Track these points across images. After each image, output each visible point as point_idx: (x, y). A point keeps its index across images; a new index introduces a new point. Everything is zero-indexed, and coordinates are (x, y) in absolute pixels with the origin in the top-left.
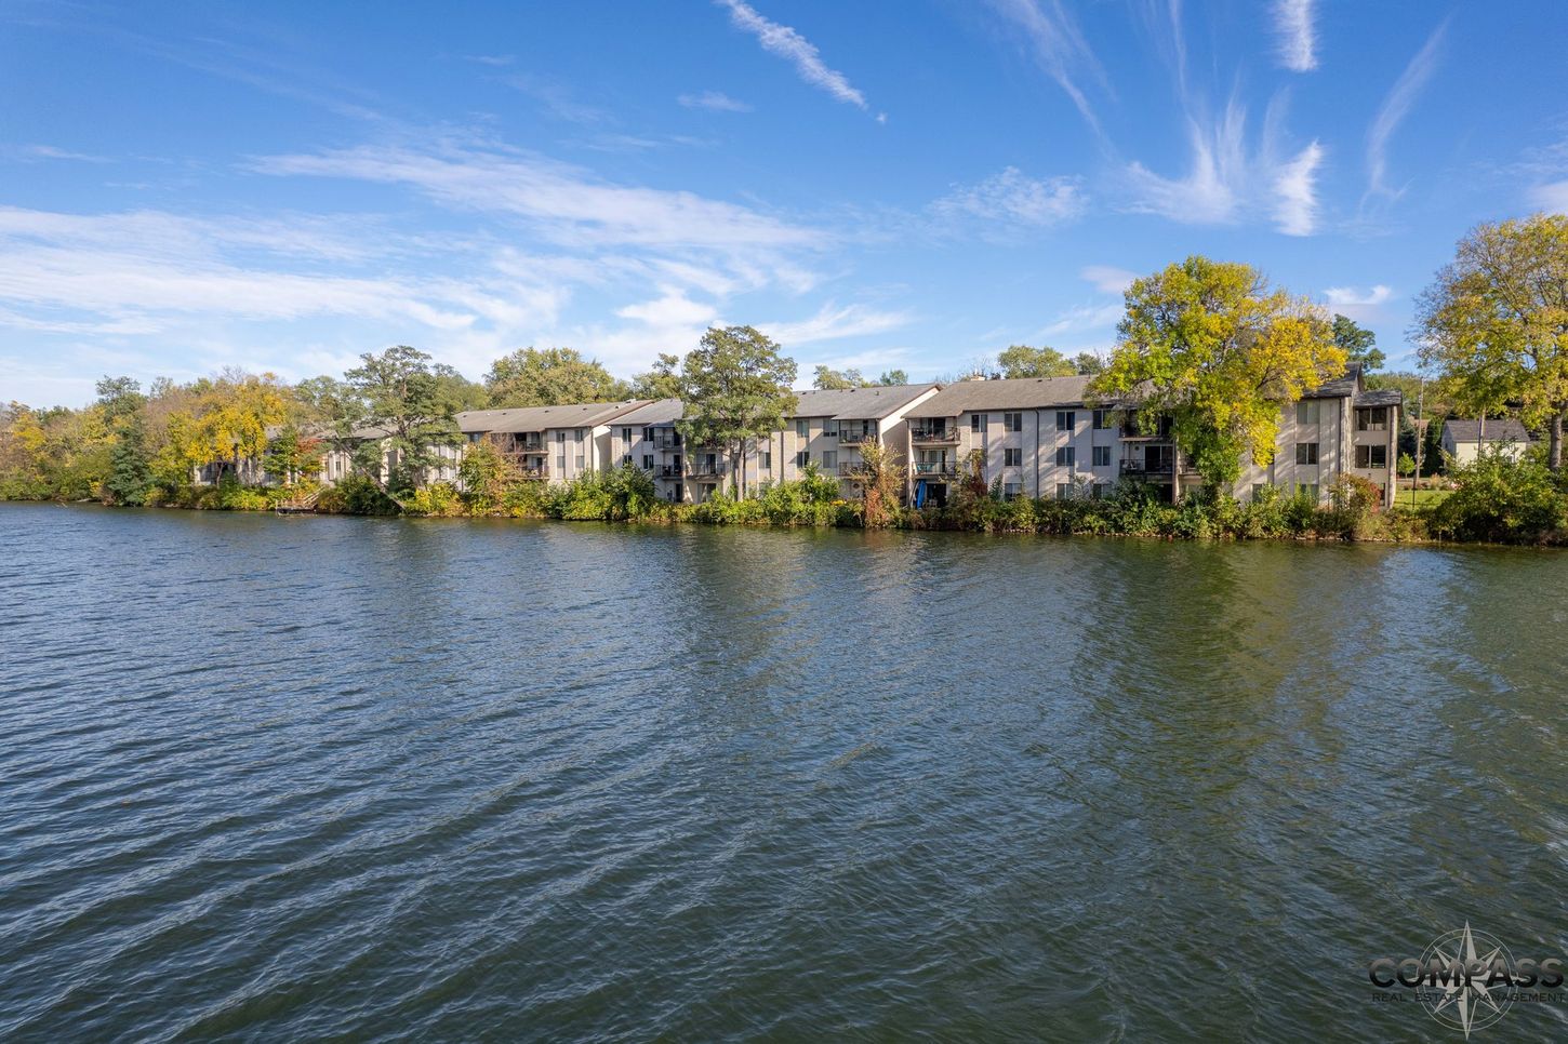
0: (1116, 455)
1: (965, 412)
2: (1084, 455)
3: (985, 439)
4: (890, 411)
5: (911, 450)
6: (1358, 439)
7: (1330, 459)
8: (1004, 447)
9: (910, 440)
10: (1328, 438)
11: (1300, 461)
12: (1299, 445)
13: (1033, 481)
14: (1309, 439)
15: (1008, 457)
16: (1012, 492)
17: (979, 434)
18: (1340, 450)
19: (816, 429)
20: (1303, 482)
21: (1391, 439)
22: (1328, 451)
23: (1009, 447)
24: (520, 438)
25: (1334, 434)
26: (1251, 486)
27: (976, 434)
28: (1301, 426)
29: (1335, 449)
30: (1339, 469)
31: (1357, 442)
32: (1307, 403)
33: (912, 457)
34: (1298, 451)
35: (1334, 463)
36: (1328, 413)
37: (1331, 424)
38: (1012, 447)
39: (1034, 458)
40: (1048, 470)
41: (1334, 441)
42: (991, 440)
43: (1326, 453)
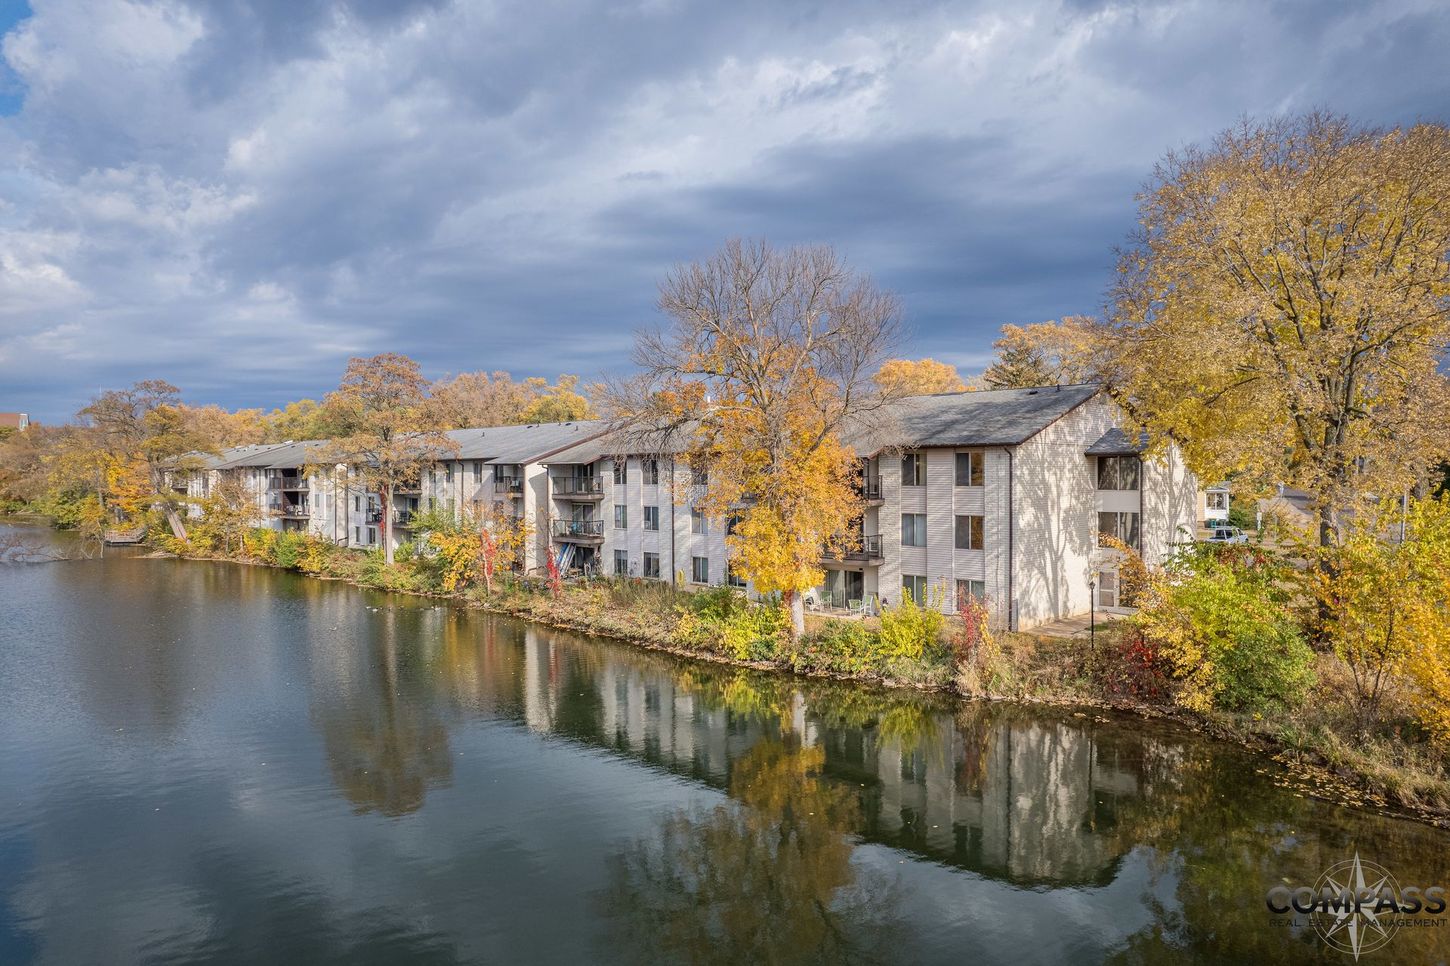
1: (606, 457)
2: (717, 520)
3: (625, 494)
5: (552, 503)
6: (1101, 502)
7: (998, 543)
8: (642, 503)
9: (551, 492)
10: (995, 509)
11: (961, 544)
12: (959, 518)
13: (668, 552)
14: (972, 510)
15: (647, 518)
16: (651, 564)
17: (621, 486)
18: (1011, 529)
19: (487, 473)
20: (963, 576)
21: (1142, 504)
22: (995, 530)
23: (647, 505)
24: (291, 473)
25: (1003, 503)
26: (901, 577)
27: (618, 486)
28: (961, 489)
29: (1004, 527)
30: (1011, 558)
31: (1098, 507)
32: (968, 454)
33: (555, 512)
34: (957, 527)
35: (1003, 548)
36: (995, 469)
37: (999, 487)
38: (651, 505)
39: (670, 520)
40: (683, 537)
41: (1003, 513)
42: (631, 494)
43: (993, 532)
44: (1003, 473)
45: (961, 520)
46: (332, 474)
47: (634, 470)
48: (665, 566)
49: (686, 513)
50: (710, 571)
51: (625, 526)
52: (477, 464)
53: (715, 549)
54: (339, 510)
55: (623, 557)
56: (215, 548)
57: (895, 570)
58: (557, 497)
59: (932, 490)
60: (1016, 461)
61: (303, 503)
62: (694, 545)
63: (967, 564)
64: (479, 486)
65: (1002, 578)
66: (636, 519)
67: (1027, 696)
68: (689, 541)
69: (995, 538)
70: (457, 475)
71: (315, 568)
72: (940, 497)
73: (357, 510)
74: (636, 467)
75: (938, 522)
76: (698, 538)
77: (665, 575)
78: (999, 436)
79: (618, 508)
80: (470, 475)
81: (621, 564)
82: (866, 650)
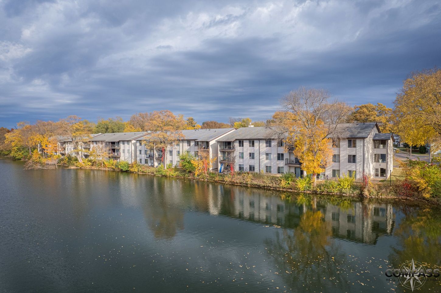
0: (286, 156)
1: (236, 140)
2: (274, 156)
3: (243, 149)
4: (214, 138)
5: (219, 152)
6: (375, 151)
7: (360, 161)
8: (249, 152)
9: (219, 149)
10: (359, 153)
11: (349, 161)
12: (349, 155)
13: (258, 165)
14: (353, 153)
15: (250, 156)
16: (252, 168)
17: (241, 148)
18: (364, 158)
19: (192, 143)
20: (350, 169)
21: (387, 152)
22: (359, 158)
23: (250, 152)
24: (113, 143)
25: (362, 152)
26: (332, 170)
27: (240, 147)
28: (349, 148)
29: (362, 158)
30: (364, 165)
31: (375, 152)
32: (351, 140)
33: (220, 155)
34: (348, 158)
35: (362, 163)
36: (359, 144)
37: (360, 148)
38: (252, 152)
39: (258, 156)
40: (263, 161)
41: (362, 154)
42: (245, 150)
43: (358, 159)
44: (362, 144)
45: (349, 156)
46: (130, 144)
47: (246, 143)
48: (257, 168)
49: (264, 154)
50: (272, 170)
51: (243, 158)
52: (189, 141)
53: (274, 164)
54: (132, 154)
55: (242, 166)
56: (92, 165)
57: (330, 168)
58: (221, 150)
59: (341, 149)
60: (365, 142)
61: (117, 152)
62: (266, 163)
63: (352, 166)
64: (189, 147)
65: (361, 170)
66: (246, 156)
67: (380, 196)
68: (264, 161)
69: (359, 160)
70: (181, 144)
71: (136, 170)
72: (343, 150)
73: (140, 154)
74: (247, 142)
75: (343, 156)
76: (268, 161)
77: (257, 170)
78: (360, 135)
79: (240, 153)
80: (185, 144)
81: (241, 168)
82: (337, 187)
